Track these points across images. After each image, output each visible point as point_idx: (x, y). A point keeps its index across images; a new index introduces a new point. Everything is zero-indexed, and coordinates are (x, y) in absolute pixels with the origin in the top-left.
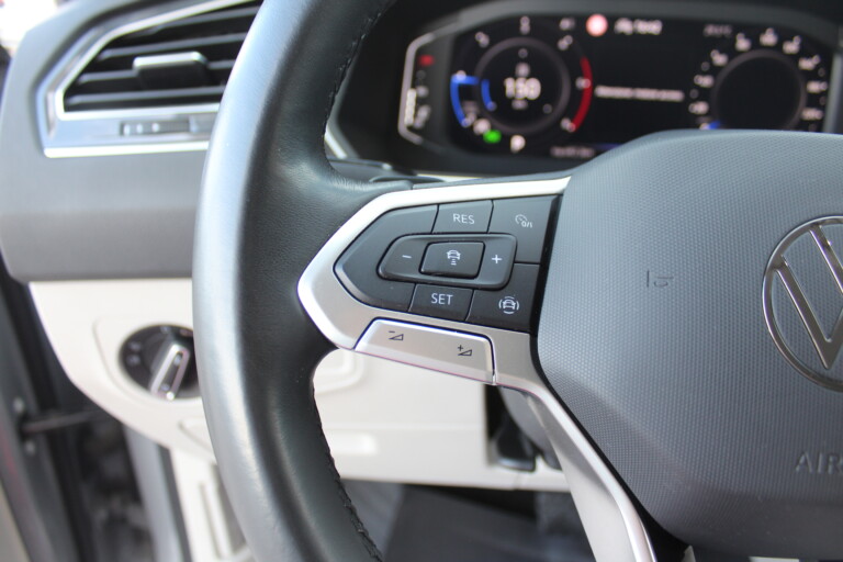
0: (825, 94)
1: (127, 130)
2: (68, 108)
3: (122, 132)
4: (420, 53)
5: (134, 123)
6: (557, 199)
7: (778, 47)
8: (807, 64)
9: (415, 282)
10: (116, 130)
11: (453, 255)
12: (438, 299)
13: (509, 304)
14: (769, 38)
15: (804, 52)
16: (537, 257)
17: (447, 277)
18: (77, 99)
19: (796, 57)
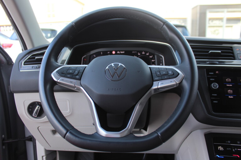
0: (155, 62)
1: (33, 68)
2: (24, 65)
3: (32, 68)
4: (84, 58)
5: (34, 67)
6: (86, 67)
7: (145, 54)
8: (151, 57)
9: (66, 74)
10: (31, 68)
11: (71, 71)
12: (68, 76)
13: (77, 77)
14: (143, 53)
15: (150, 55)
16: (82, 72)
17: (70, 74)
18: (26, 63)
19: (149, 56)
